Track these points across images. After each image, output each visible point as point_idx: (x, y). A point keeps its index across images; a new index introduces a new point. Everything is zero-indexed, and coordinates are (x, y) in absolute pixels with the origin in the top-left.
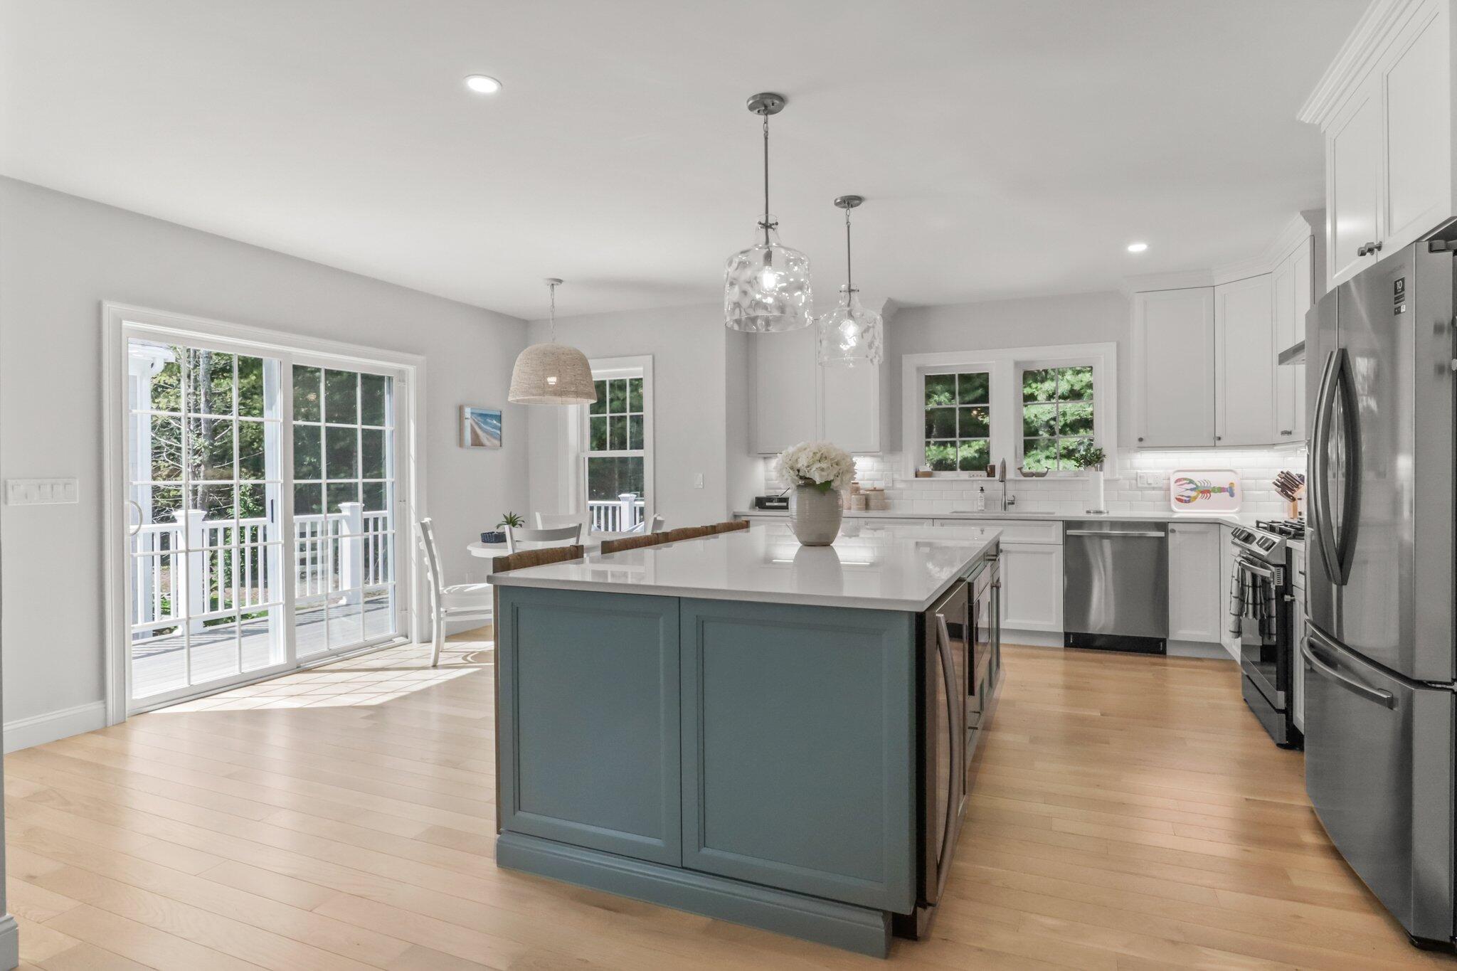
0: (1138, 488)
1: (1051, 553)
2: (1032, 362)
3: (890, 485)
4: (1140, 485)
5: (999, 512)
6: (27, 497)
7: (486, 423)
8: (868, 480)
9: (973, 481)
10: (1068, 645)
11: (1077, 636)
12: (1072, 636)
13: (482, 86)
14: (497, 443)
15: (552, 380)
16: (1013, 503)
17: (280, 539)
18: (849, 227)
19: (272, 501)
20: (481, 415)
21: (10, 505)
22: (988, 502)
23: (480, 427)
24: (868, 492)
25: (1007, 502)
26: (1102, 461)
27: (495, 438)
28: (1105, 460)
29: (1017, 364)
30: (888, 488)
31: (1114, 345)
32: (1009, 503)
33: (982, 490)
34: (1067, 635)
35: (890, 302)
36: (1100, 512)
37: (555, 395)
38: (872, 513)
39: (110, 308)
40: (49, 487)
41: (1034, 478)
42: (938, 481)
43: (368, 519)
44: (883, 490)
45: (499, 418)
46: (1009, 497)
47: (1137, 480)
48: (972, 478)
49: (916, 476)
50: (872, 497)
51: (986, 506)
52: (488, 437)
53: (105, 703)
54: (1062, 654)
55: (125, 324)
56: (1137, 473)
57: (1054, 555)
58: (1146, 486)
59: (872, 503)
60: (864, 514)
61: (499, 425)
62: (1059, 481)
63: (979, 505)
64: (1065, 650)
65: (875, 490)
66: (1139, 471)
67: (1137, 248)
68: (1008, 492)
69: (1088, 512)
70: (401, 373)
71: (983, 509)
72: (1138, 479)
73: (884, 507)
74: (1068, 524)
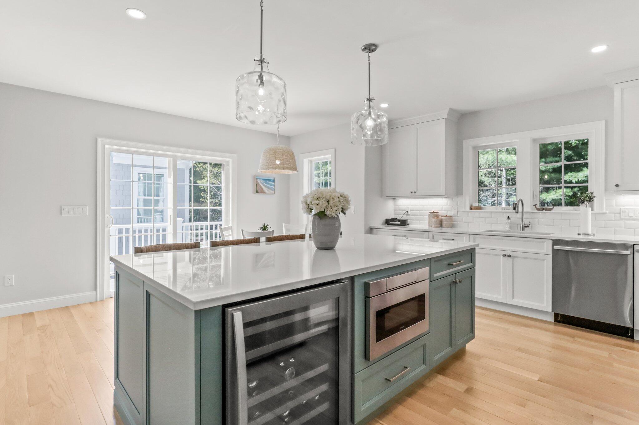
0: (621, 220)
1: (543, 260)
2: (544, 139)
3: (456, 214)
4: (622, 217)
5: (518, 232)
6: (68, 213)
7: (267, 183)
8: (444, 211)
9: (504, 212)
10: (556, 320)
11: (563, 316)
12: (559, 316)
13: (136, 14)
14: (273, 192)
15: (278, 162)
16: (528, 227)
17: (172, 231)
18: (369, 63)
19: (170, 216)
20: (264, 179)
21: (62, 215)
22: (512, 226)
23: (264, 185)
24: (442, 218)
25: (524, 225)
26: (593, 201)
27: (272, 190)
28: (595, 200)
29: (534, 140)
30: (454, 216)
31: (603, 122)
32: (525, 227)
33: (509, 218)
34: (556, 315)
35: (452, 111)
36: (588, 235)
37: (273, 169)
38: (444, 230)
39: (99, 140)
40: (76, 209)
41: (544, 211)
42: (485, 212)
43: (212, 225)
44: (451, 217)
45: (274, 182)
46: (526, 222)
47: (620, 214)
48: (503, 211)
49: (471, 209)
50: (444, 221)
51: (510, 228)
52: (268, 189)
53: (96, 292)
54: (552, 327)
55: (106, 146)
56: (620, 208)
57: (545, 261)
58: (628, 217)
59: (444, 224)
60: (438, 230)
61: (274, 184)
62: (562, 213)
63: (507, 227)
64: (555, 325)
65: (446, 216)
66: (622, 207)
67: (599, 49)
68: (525, 220)
69: (579, 234)
70: (228, 162)
71: (509, 229)
72: (622, 213)
73: (452, 226)
74: (556, 242)
